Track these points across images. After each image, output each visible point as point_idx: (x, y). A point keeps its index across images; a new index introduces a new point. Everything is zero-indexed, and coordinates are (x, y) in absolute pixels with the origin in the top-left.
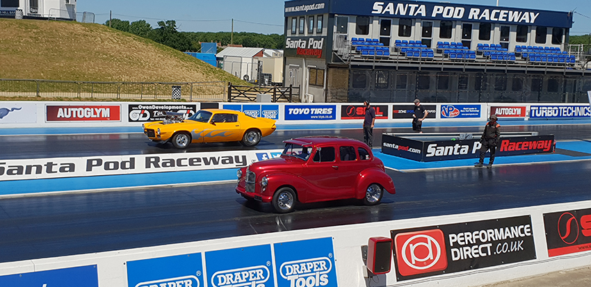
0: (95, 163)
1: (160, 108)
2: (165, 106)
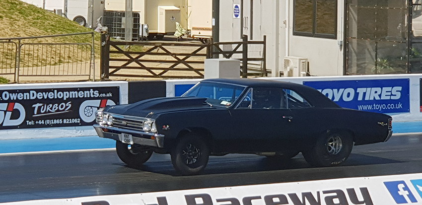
1: (46, 97)
2: (56, 91)
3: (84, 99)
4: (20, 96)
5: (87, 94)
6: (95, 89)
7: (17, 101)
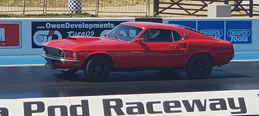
0: (34, 107)
1: (76, 27)
2: (83, 23)
3: (104, 29)
4: (58, 26)
5: (105, 25)
6: (111, 22)
7: (56, 29)
